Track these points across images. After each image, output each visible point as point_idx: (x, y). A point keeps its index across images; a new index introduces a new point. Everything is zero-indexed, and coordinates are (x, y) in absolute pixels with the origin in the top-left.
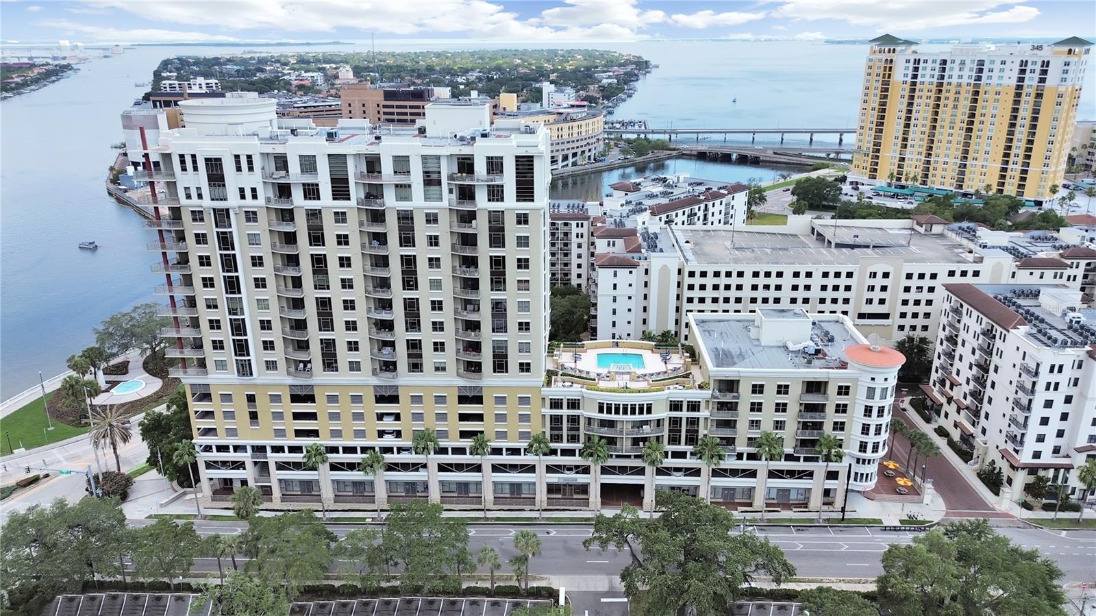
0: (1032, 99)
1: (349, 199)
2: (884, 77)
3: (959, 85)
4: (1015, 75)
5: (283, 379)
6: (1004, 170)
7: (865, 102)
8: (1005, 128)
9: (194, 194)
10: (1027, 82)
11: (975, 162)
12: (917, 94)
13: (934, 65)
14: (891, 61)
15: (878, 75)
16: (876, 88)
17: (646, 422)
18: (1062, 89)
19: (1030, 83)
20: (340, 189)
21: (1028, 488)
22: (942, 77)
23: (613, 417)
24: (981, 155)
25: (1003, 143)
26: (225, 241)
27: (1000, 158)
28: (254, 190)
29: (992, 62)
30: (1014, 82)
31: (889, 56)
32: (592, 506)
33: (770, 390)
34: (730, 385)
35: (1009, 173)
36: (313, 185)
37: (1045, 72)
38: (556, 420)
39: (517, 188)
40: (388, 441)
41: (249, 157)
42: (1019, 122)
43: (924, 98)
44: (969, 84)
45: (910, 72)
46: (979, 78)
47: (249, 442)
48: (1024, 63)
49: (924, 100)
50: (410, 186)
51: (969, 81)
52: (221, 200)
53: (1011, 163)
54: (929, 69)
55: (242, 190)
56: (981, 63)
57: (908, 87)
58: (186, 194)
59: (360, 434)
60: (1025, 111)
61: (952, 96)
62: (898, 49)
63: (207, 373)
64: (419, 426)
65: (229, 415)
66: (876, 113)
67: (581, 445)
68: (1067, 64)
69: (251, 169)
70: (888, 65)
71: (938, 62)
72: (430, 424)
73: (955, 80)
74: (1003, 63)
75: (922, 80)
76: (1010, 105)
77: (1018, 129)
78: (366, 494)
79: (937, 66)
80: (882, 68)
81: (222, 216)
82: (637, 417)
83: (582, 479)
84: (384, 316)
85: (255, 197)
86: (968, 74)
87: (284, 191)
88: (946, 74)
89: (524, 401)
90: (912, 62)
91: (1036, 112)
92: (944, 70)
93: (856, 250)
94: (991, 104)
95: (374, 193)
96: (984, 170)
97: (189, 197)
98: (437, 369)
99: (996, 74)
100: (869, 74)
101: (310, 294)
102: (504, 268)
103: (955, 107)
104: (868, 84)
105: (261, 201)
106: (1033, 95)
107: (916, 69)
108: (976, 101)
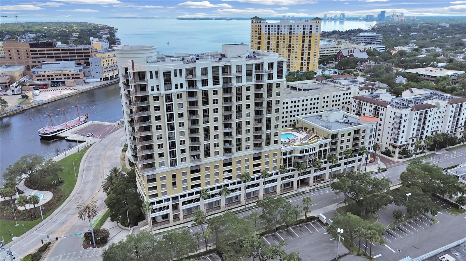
0: (308, 38)
1: (219, 84)
2: (258, 32)
3: (284, 34)
4: (302, 30)
6: (302, 63)
7: (252, 41)
8: (301, 48)
9: (155, 89)
11: (292, 61)
12: (270, 38)
13: (275, 27)
14: (260, 26)
15: (256, 31)
16: (256, 36)
18: (317, 35)
19: (307, 33)
22: (278, 32)
23: (305, 154)
24: (294, 58)
25: (301, 54)
26: (170, 108)
27: (300, 59)
28: (181, 84)
29: (294, 26)
30: (302, 33)
31: (260, 24)
32: (295, 189)
33: (346, 135)
35: (304, 64)
36: (205, 80)
37: (311, 29)
38: (285, 159)
39: (277, 74)
40: (227, 182)
41: (181, 70)
42: (305, 46)
43: (273, 39)
44: (288, 34)
45: (267, 30)
46: (291, 32)
48: (304, 26)
49: (273, 40)
50: (241, 77)
51: (288, 33)
52: (169, 90)
53: (304, 60)
54: (274, 29)
55: (176, 85)
56: (291, 26)
57: (267, 35)
58: (152, 89)
59: (217, 181)
60: (306, 43)
61: (282, 38)
62: (262, 22)
63: (155, 169)
64: (239, 173)
65: (164, 186)
66: (257, 45)
67: (292, 167)
68: (317, 26)
69: (181, 75)
70: (259, 28)
71: (277, 26)
72: (243, 171)
73: (283, 33)
74: (298, 26)
75: (272, 33)
76: (301, 41)
77: (305, 49)
79: (277, 28)
80: (257, 29)
81: (169, 98)
83: (292, 180)
85: (182, 87)
86: (287, 30)
88: (280, 30)
89: (275, 155)
90: (267, 26)
91: (310, 42)
92: (279, 29)
94: (295, 40)
96: (295, 63)
98: (246, 148)
99: (296, 30)
100: (252, 31)
101: (201, 126)
102: (271, 105)
103: (284, 42)
104: (252, 35)
105: (184, 89)
106: (308, 37)
107: (269, 29)
108: (290, 40)
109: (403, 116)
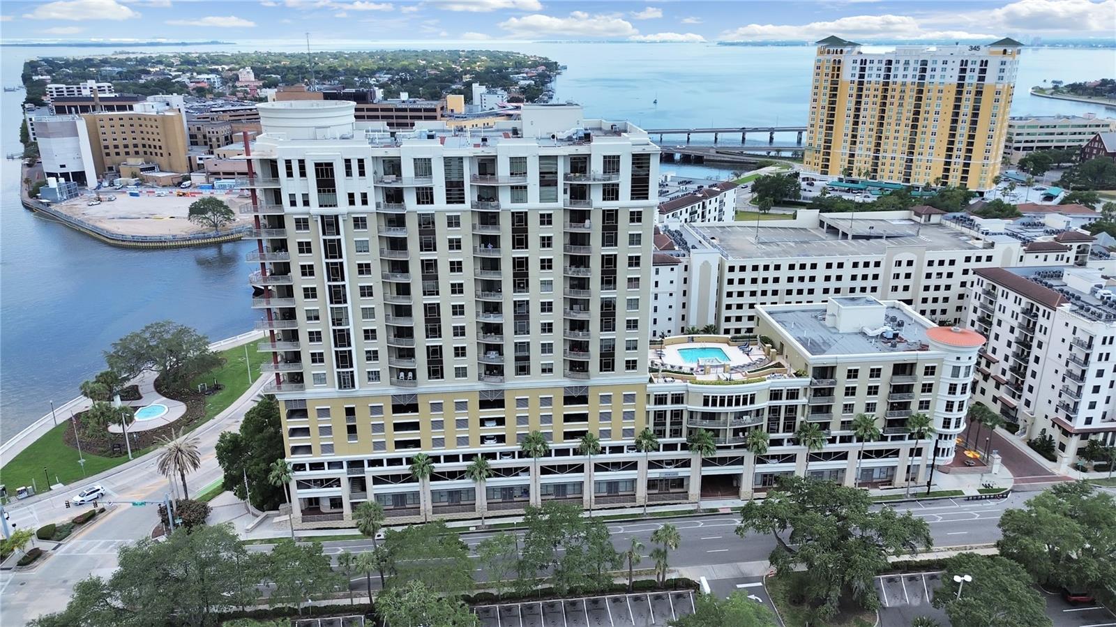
0: (972, 96)
1: (463, 202)
2: (832, 77)
3: (904, 84)
4: (956, 74)
5: (386, 389)
6: (948, 163)
7: (815, 100)
8: (948, 124)
9: (299, 201)
10: (967, 81)
11: (920, 157)
12: (865, 92)
13: (880, 65)
14: (839, 61)
15: (827, 75)
16: (825, 88)
17: (746, 413)
18: (999, 87)
19: (971, 81)
20: (455, 192)
21: (1081, 452)
22: (888, 77)
23: (718, 409)
24: (926, 150)
25: (946, 139)
26: (333, 249)
27: (944, 153)
28: (364, 196)
29: (935, 62)
30: (955, 81)
31: (837, 57)
32: (691, 499)
33: (864, 374)
34: (825, 372)
35: (952, 167)
36: (426, 188)
37: (983, 71)
38: (660, 415)
39: (632, 187)
40: (491, 446)
41: (361, 162)
42: (961, 118)
43: (871, 96)
44: (913, 83)
45: (857, 72)
46: (922, 77)
47: (345, 458)
48: (964, 63)
49: (871, 99)
50: (525, 187)
51: (913, 80)
52: (331, 206)
53: (954, 157)
54: (875, 69)
55: (351, 196)
56: (924, 63)
57: (855, 86)
58: (291, 202)
59: (463, 441)
60: (966, 108)
61: (897, 94)
62: (845, 50)
63: (303, 388)
64: (523, 430)
65: (326, 431)
66: (826, 111)
67: (684, 439)
68: (1003, 63)
69: (362, 173)
70: (837, 66)
71: (884, 63)
72: (535, 426)
73: (900, 80)
74: (945, 62)
75: (869, 79)
76: (952, 103)
77: (960, 124)
78: (462, 503)
79: (883, 66)
80: (831, 69)
81: (330, 224)
82: (741, 408)
83: (682, 472)
84: (492, 319)
85: (365, 202)
86: (912, 76)
87: (395, 196)
88: (892, 74)
89: (629, 398)
90: (859, 62)
91: (976, 108)
92: (889, 70)
93: (872, 241)
94: (934, 102)
95: (488, 194)
96: (929, 164)
97: (293, 203)
98: (544, 371)
99: (938, 73)
100: (818, 74)
101: (418, 300)
102: (615, 266)
103: (901, 105)
104: (817, 84)
105: (371, 206)
106: (973, 93)
107: (863, 69)
108: (919, 99)
109: (1097, 342)
